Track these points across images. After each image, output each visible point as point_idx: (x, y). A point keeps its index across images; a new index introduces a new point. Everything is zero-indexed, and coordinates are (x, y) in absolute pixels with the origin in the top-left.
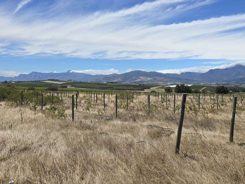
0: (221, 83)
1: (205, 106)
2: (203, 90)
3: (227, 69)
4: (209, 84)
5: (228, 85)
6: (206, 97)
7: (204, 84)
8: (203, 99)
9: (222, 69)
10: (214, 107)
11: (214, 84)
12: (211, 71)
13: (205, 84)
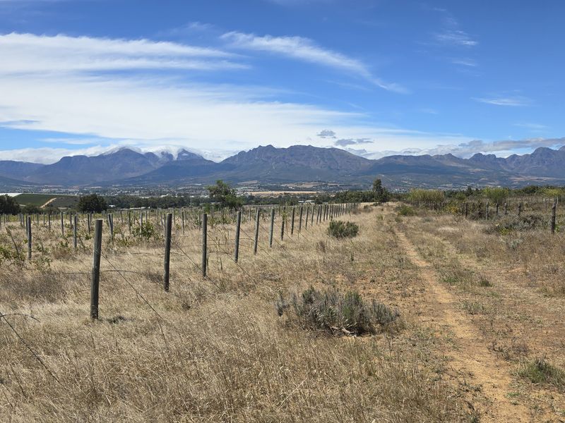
0: (92, 189)
1: (46, 244)
2: (48, 205)
3: (101, 157)
4: (63, 190)
5: (105, 192)
6: (54, 223)
7: (51, 192)
8: (46, 227)
9: (91, 157)
10: (66, 244)
11: (75, 191)
12: (66, 160)
13: (54, 192)
